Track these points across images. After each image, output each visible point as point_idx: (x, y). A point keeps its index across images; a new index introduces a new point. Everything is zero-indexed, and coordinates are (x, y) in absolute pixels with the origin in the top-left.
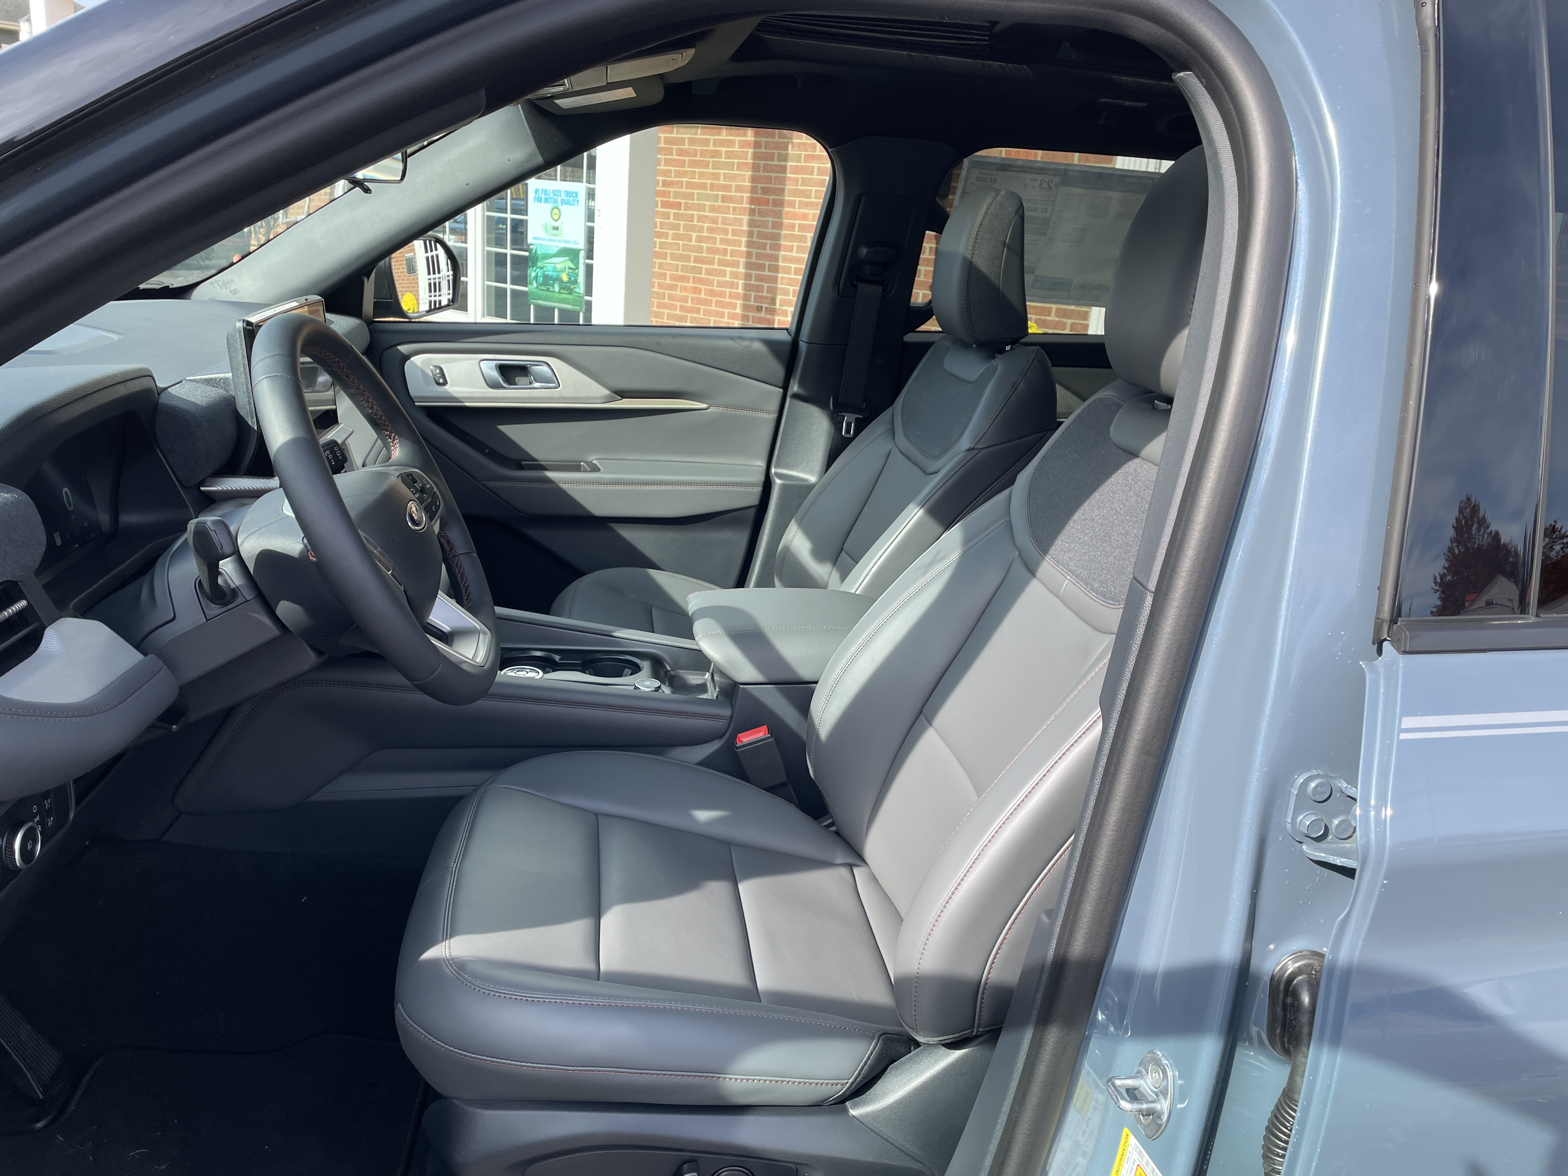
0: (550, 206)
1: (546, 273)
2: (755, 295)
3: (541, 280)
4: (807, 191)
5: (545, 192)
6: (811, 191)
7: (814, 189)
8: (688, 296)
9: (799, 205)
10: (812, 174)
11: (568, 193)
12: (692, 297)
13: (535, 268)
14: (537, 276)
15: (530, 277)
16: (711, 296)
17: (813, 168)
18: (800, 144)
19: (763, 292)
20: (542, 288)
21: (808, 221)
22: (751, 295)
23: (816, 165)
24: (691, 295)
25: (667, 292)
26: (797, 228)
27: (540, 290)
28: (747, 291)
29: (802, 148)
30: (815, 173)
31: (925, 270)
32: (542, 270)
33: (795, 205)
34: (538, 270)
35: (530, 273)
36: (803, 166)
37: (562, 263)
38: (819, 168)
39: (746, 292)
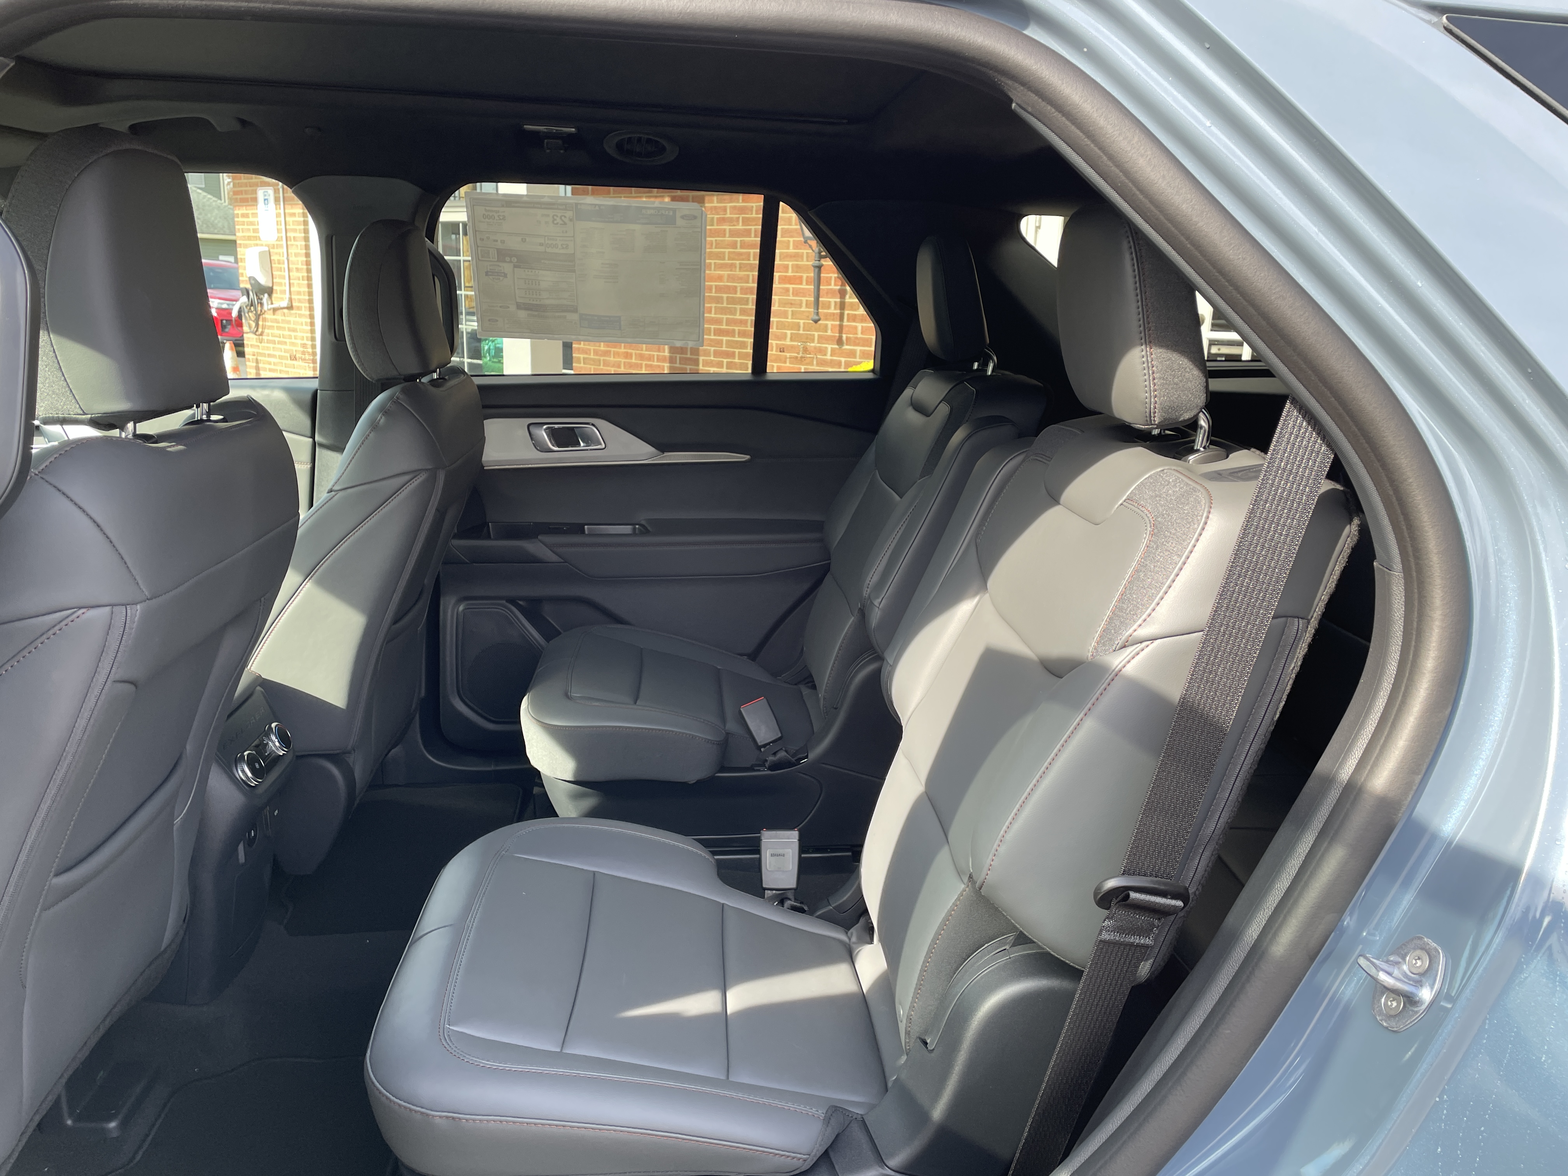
1: (498, 345)
2: (680, 358)
3: (493, 352)
4: (720, 253)
6: (724, 253)
7: (727, 250)
8: (621, 362)
9: (715, 267)
10: (724, 236)
12: (624, 363)
13: (487, 341)
14: (489, 349)
15: (484, 350)
16: (641, 360)
17: (725, 230)
18: (711, 208)
19: (687, 354)
20: (495, 360)
21: (724, 282)
22: (676, 357)
23: (727, 228)
24: (623, 360)
25: (602, 358)
26: (714, 290)
27: (493, 362)
28: (673, 353)
29: (714, 212)
30: (727, 235)
31: (832, 325)
32: (494, 343)
33: (711, 268)
34: (490, 343)
35: (484, 347)
36: (715, 230)
38: (730, 230)
39: (671, 355)
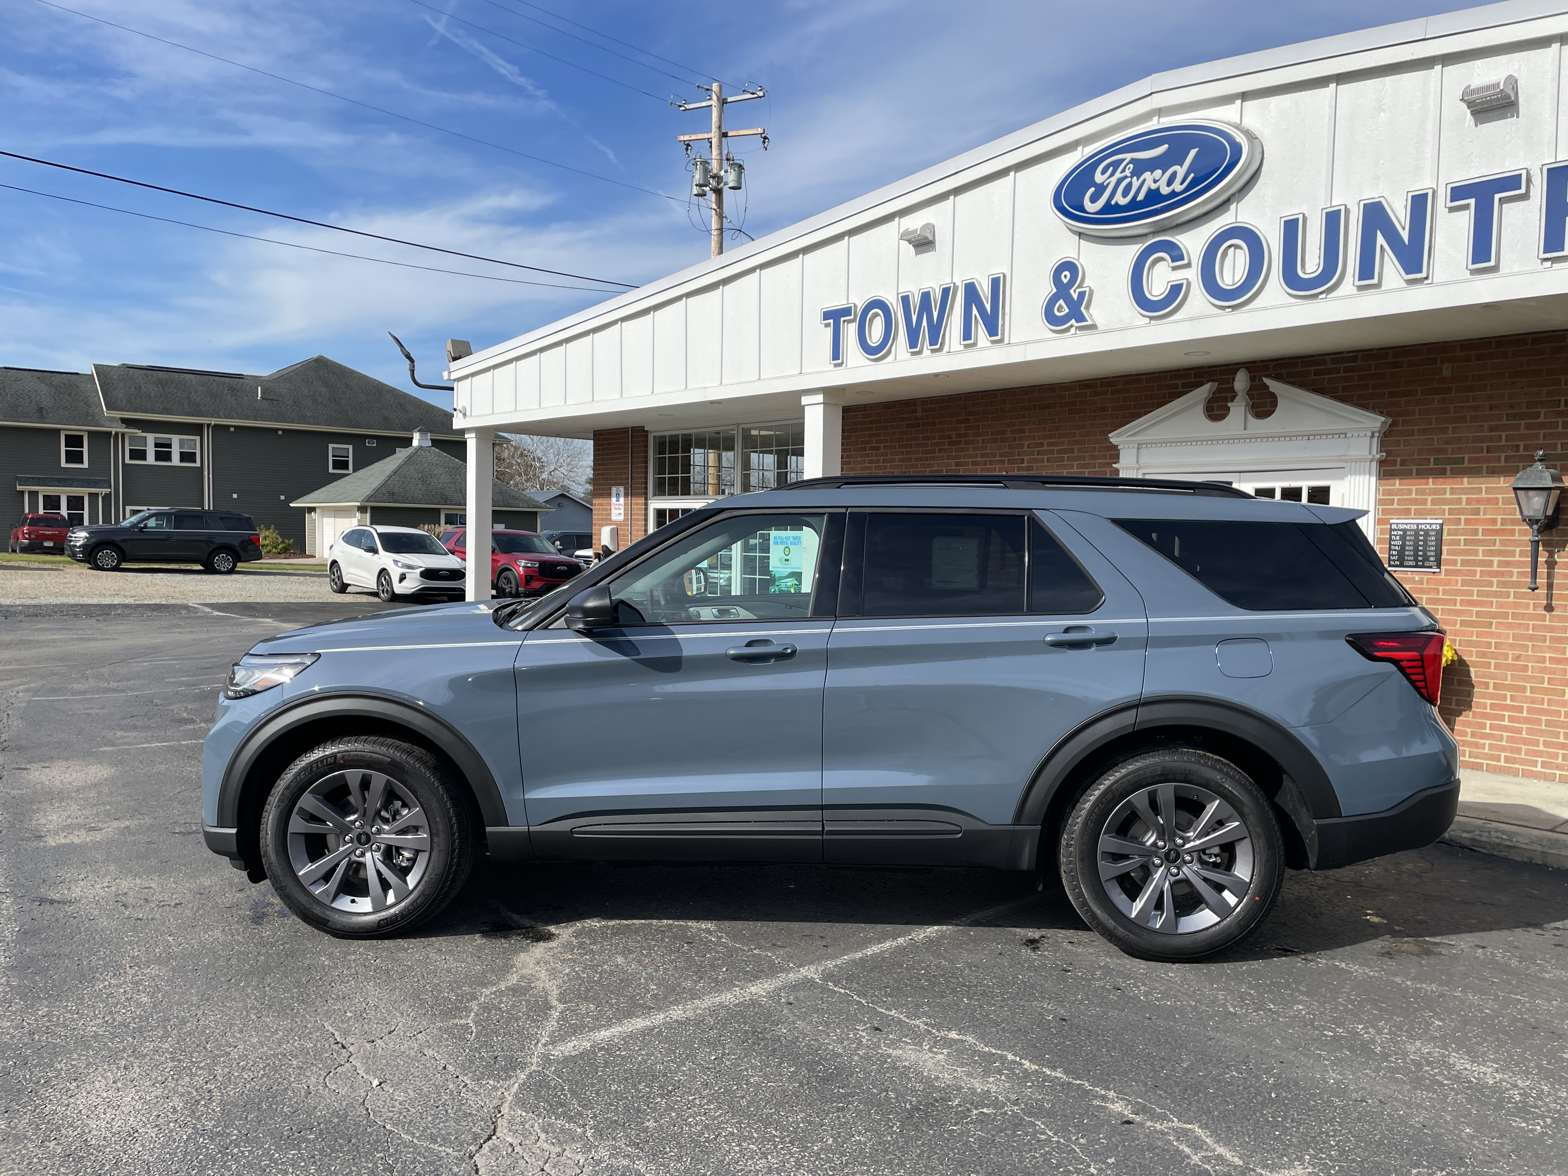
0: (784, 546)
5: (780, 538)
11: (794, 538)
13: (774, 586)
32: (778, 587)
35: (771, 590)
37: (791, 582)
